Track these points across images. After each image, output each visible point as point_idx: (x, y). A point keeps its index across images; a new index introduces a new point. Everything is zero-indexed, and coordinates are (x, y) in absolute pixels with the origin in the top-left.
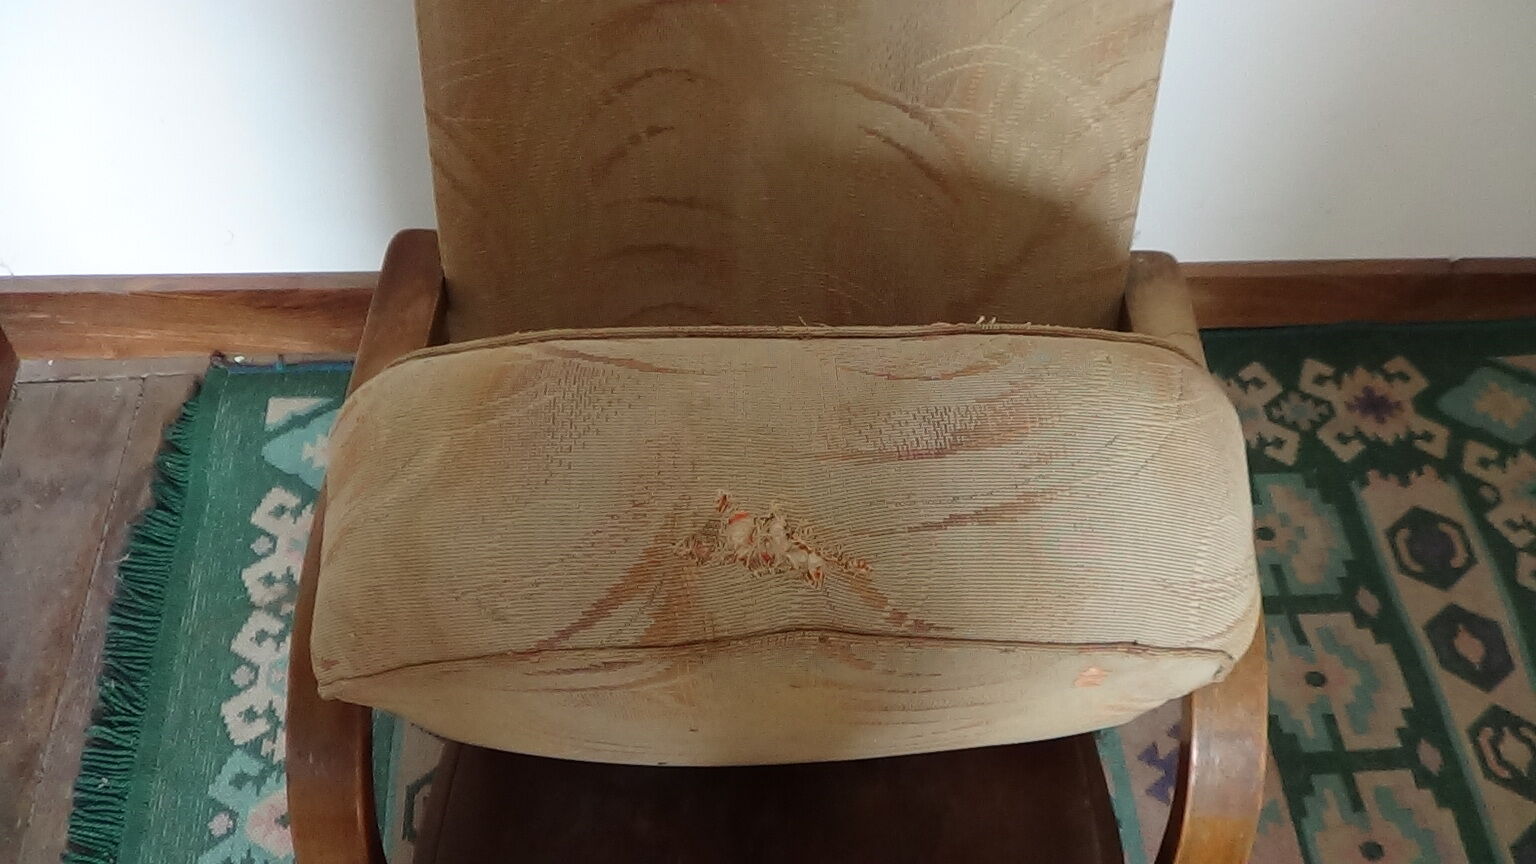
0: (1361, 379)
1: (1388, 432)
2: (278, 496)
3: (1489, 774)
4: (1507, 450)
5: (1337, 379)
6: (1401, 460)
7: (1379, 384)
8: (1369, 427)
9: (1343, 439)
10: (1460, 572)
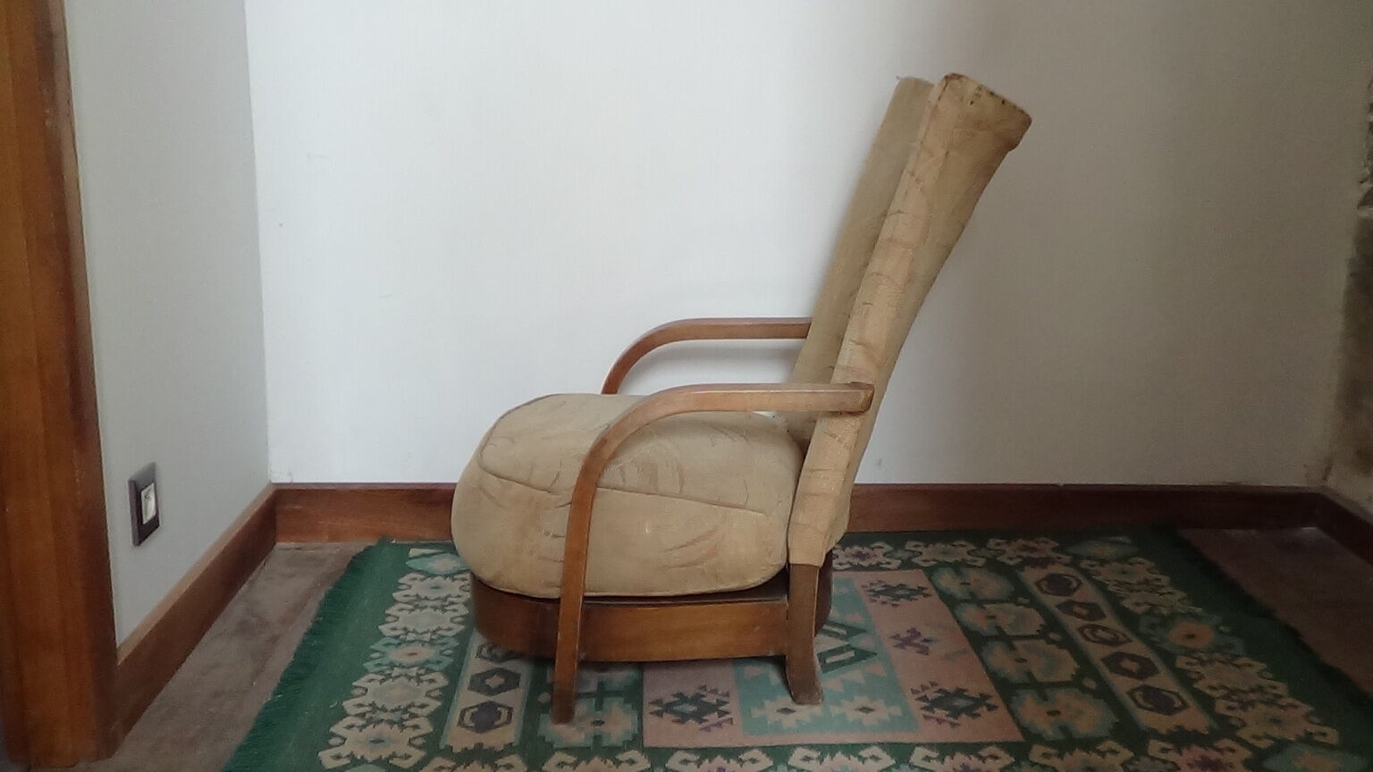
0: (1021, 542)
1: (1035, 555)
2: (413, 575)
3: (1088, 639)
4: (1103, 562)
5: (1008, 542)
6: (1043, 563)
7: (1032, 544)
8: (1025, 554)
9: (1011, 559)
10: (1075, 589)
